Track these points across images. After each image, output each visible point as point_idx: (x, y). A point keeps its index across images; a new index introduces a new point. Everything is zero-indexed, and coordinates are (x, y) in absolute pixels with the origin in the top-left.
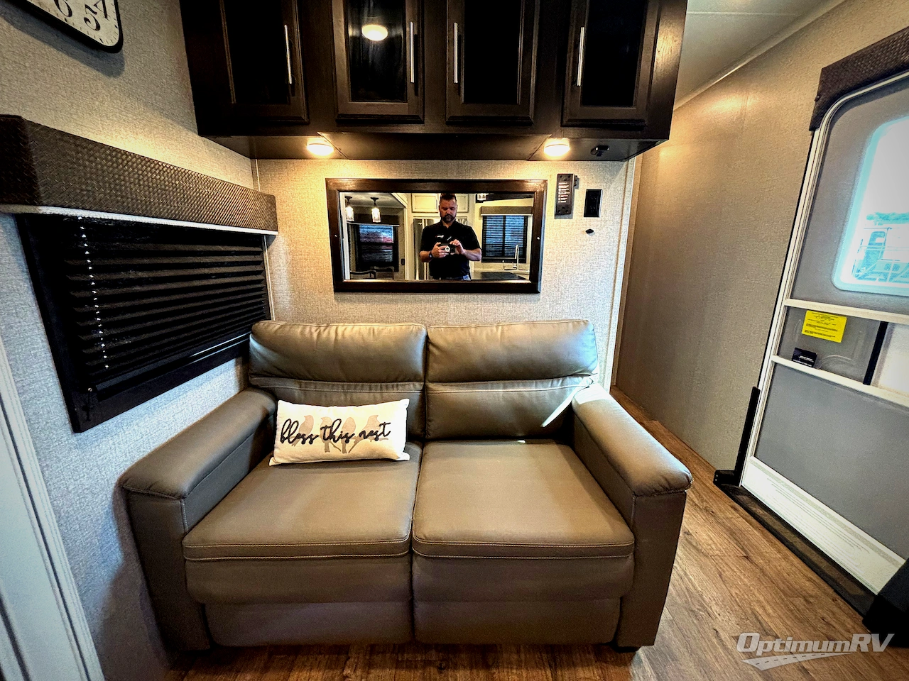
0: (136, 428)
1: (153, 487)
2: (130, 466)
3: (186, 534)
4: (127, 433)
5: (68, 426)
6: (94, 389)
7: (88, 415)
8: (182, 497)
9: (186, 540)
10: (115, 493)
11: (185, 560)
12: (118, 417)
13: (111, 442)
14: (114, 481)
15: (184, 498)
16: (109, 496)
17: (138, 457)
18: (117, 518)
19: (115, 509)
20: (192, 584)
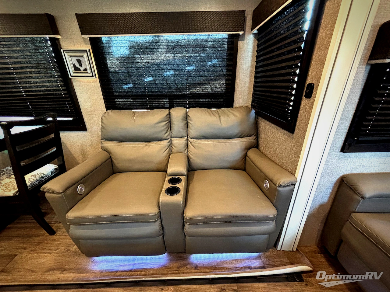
0: (361, 160)
1: (353, 186)
2: (349, 173)
3: (354, 212)
4: (356, 161)
5: (340, 149)
6: (358, 139)
7: (349, 147)
8: (363, 198)
9: (353, 214)
10: (339, 179)
11: (348, 220)
12: (358, 153)
13: (349, 161)
14: (341, 175)
15: (364, 199)
16: (337, 178)
17: (354, 172)
18: (334, 187)
19: (335, 184)
20: (344, 230)
